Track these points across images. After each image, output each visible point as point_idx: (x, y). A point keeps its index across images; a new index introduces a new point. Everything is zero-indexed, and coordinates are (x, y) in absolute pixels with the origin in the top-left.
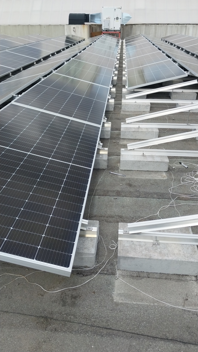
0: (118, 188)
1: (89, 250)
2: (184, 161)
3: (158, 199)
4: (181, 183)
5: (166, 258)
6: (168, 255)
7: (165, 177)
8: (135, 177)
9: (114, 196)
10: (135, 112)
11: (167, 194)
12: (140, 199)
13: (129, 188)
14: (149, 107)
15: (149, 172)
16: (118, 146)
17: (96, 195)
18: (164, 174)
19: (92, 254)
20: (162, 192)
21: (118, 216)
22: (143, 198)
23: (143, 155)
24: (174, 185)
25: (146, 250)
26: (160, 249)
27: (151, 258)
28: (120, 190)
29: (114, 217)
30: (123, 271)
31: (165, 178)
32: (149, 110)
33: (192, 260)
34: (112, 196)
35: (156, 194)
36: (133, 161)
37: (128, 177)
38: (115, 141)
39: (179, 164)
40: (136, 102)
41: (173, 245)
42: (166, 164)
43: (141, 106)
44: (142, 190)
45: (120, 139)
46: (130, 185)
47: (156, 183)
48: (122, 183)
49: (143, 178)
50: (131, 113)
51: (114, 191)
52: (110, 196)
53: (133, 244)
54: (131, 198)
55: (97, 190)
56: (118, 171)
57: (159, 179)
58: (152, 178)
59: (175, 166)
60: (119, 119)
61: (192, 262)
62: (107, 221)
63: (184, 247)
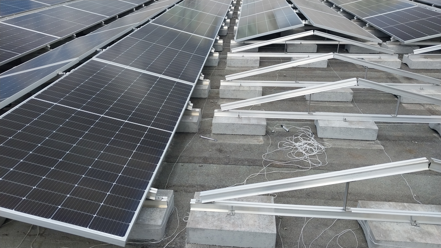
0: (206, 155)
1: (155, 221)
2: (286, 124)
3: (249, 166)
4: (278, 148)
5: (238, 229)
6: (241, 226)
7: (261, 141)
8: (228, 141)
9: (199, 163)
10: (242, 67)
11: (259, 160)
12: (228, 166)
13: (218, 154)
14: (259, 62)
15: (244, 136)
16: (215, 106)
17: (179, 162)
18: (261, 139)
19: (159, 226)
20: (255, 158)
21: (200, 185)
22: (232, 166)
23: (239, 117)
24: (269, 151)
25: (218, 221)
26: (234, 219)
27: (222, 229)
28: (207, 156)
29: (195, 187)
30: (192, 244)
31: (261, 143)
32: (258, 65)
33: (267, 232)
34: (198, 163)
35: (247, 160)
36: (226, 123)
37: (220, 141)
38: (212, 101)
39: (280, 127)
40: (243, 56)
41: (249, 215)
42: (263, 127)
43: (249, 60)
44: (233, 156)
45: (218, 98)
46: (220, 151)
47: (250, 148)
48: (211, 149)
49: (236, 143)
50: (237, 69)
51: (201, 158)
52: (196, 163)
53: (206, 214)
54: (219, 165)
55: (182, 156)
56: (210, 135)
57: (254, 144)
58: (246, 143)
59: (275, 129)
60: (222, 76)
61: (266, 233)
62: (186, 191)
63: (261, 218)
